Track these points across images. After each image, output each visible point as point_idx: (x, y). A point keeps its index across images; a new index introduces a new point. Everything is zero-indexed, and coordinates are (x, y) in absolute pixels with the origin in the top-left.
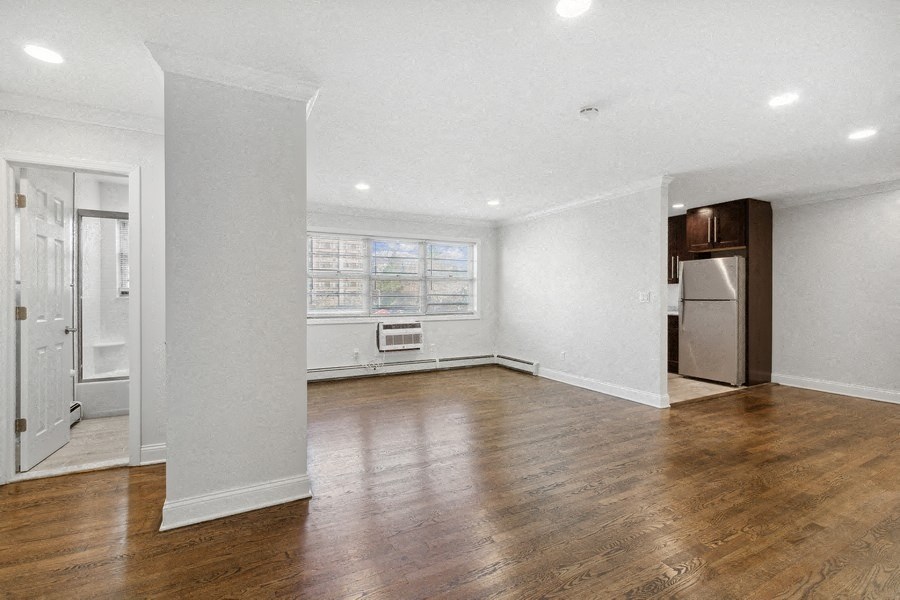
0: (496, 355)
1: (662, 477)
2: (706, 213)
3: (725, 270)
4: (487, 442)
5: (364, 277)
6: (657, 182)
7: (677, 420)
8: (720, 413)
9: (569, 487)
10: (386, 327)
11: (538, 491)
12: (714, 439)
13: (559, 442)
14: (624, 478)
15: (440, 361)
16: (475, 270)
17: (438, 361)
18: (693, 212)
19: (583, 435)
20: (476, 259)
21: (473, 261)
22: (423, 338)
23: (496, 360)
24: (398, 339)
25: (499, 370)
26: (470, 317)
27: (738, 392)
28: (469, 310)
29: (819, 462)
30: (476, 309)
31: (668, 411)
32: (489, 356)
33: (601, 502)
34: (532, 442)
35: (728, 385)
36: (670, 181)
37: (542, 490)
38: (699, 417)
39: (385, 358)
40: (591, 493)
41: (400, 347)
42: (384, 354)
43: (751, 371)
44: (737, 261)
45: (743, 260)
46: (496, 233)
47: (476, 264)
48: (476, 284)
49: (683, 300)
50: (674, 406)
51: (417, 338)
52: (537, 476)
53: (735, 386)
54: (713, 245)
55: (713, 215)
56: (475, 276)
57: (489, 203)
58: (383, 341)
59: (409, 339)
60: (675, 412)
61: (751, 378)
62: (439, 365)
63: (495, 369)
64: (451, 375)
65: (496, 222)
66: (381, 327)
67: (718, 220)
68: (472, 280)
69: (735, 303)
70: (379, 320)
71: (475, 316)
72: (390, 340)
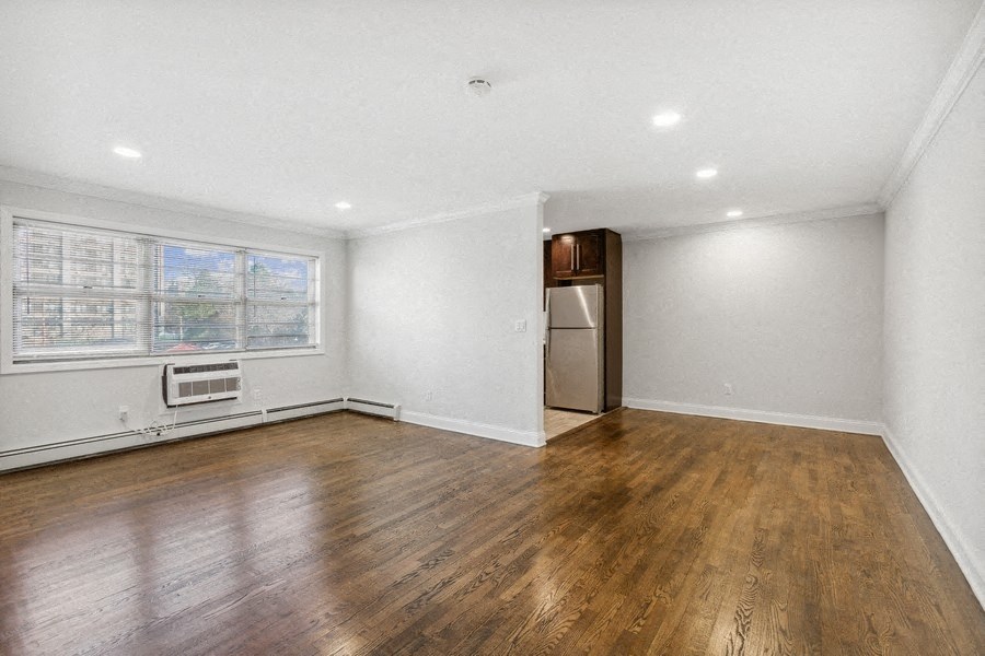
0: (345, 399)
1: (561, 539)
2: (568, 240)
3: (584, 298)
4: (338, 531)
5: (138, 297)
6: (534, 198)
7: (556, 460)
8: (593, 445)
9: (461, 582)
10: (178, 371)
11: (418, 600)
12: (596, 478)
13: (436, 511)
14: (521, 550)
15: (269, 412)
16: (317, 291)
17: (264, 411)
18: (557, 237)
19: (464, 495)
20: (318, 276)
21: (314, 280)
22: (241, 383)
23: (345, 405)
24: (200, 387)
25: (351, 417)
26: (311, 351)
27: (598, 420)
28: (310, 342)
29: (683, 487)
30: (318, 341)
31: (544, 450)
32: (338, 401)
33: (503, 597)
34: (402, 519)
35: (590, 413)
36: (545, 200)
37: (424, 598)
38: (575, 453)
39: (177, 416)
40: (489, 585)
41: (205, 397)
42: (176, 411)
43: (609, 397)
44: (597, 289)
45: (602, 288)
46: (346, 246)
47: (318, 283)
48: (318, 309)
49: (550, 329)
50: (550, 443)
51: (232, 384)
52: (415, 574)
53: (597, 414)
54: (576, 272)
55: (576, 242)
56: (318, 299)
57: (338, 205)
58: (173, 390)
59: (218, 386)
60: (552, 451)
61: (609, 405)
62: (266, 418)
63: (346, 417)
64: (284, 429)
65: (345, 232)
66: (170, 371)
67: (580, 247)
68: (313, 304)
69: (594, 332)
70: (166, 361)
71: (318, 351)
72: (185, 389)
